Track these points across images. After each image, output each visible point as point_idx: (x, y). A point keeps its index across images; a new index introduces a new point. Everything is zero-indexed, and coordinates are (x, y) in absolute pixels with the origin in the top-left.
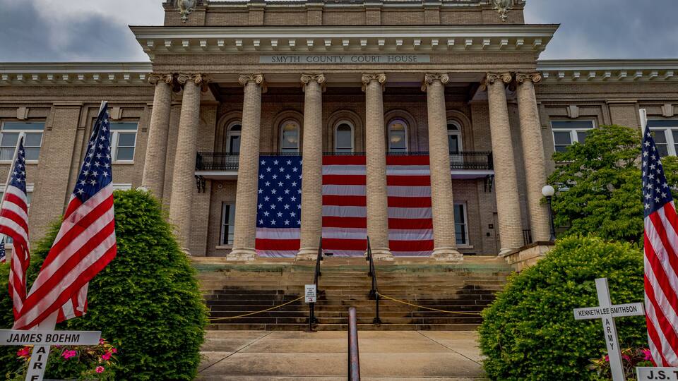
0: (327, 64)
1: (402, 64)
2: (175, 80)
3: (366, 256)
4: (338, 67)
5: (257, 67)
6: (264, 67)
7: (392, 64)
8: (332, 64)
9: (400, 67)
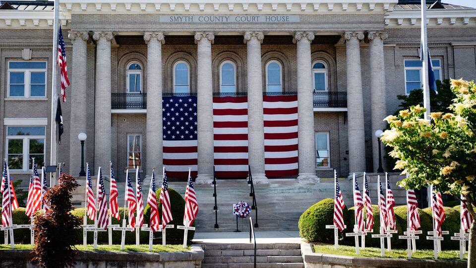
0: (216, 23)
1: (277, 24)
2: (91, 37)
3: (248, 180)
4: (225, 26)
5: (158, 26)
6: (163, 26)
7: (268, 24)
8: (219, 23)
9: (275, 26)
